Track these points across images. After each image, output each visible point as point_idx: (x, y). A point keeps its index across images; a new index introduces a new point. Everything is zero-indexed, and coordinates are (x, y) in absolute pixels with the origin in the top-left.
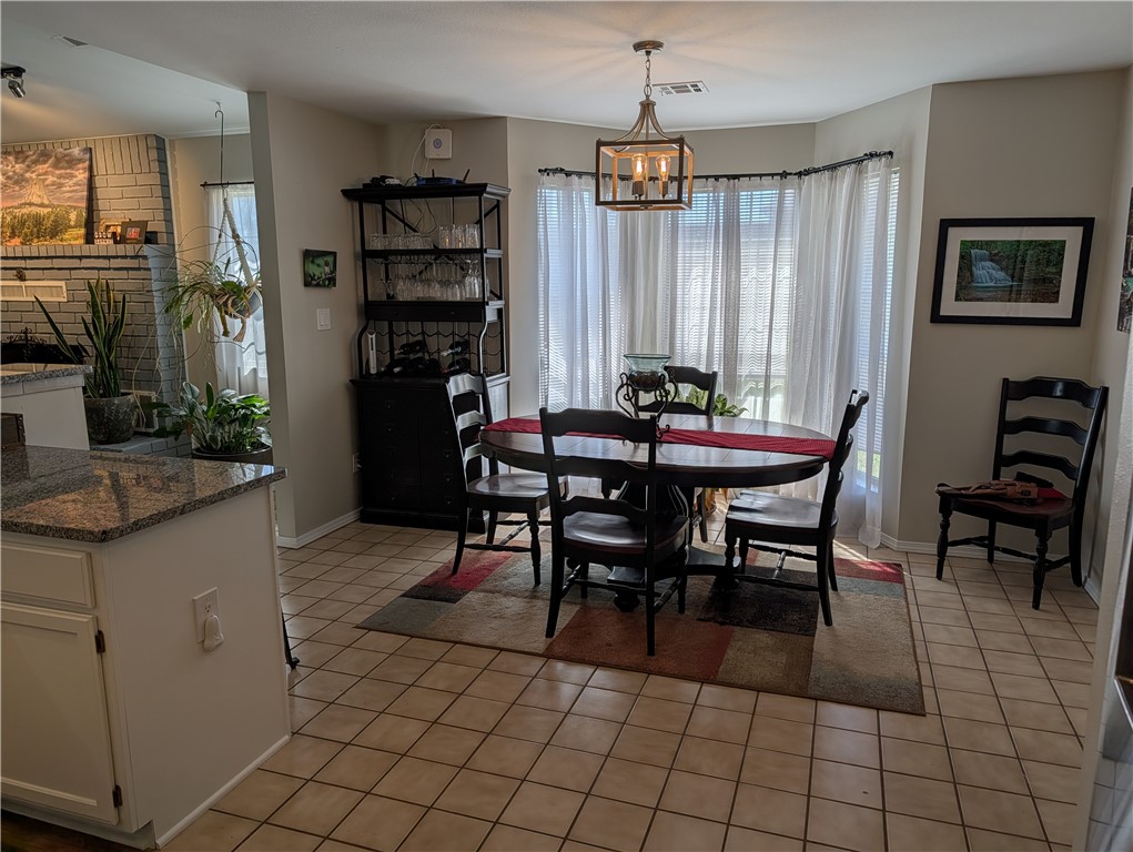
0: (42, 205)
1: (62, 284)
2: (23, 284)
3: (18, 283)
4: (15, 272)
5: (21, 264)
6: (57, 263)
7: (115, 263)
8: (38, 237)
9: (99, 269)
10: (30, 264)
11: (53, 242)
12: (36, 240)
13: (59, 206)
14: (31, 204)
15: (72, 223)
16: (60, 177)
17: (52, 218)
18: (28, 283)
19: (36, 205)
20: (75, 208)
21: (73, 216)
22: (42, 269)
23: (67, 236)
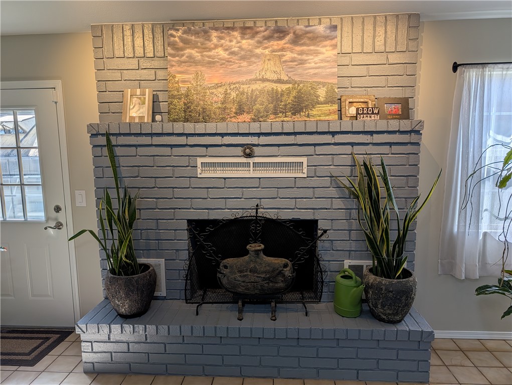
0: (280, 81)
1: (304, 160)
2: (251, 161)
3: (244, 160)
4: (240, 149)
5: (254, 140)
6: (301, 139)
7: (377, 138)
8: (275, 113)
9: (352, 144)
10: (263, 140)
11: (297, 118)
12: (272, 116)
13: (301, 82)
14: (264, 80)
15: (321, 99)
17: (294, 93)
18: (257, 160)
19: (273, 81)
20: (324, 84)
21: (322, 93)
22: (279, 145)
23: (314, 112)
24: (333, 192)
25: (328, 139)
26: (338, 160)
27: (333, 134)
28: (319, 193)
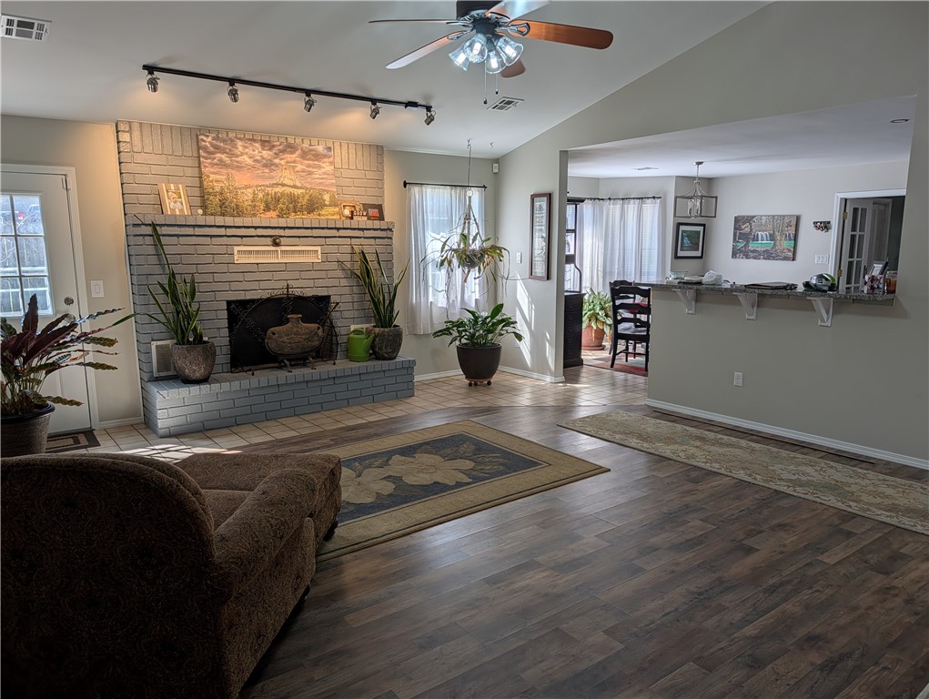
0: (295, 187)
1: (319, 248)
2: (278, 249)
3: (273, 248)
4: (269, 239)
5: (281, 232)
6: (316, 233)
7: (367, 234)
8: (295, 212)
9: (351, 237)
10: (288, 232)
11: (311, 216)
12: (293, 214)
13: (311, 189)
14: (283, 185)
15: (327, 203)
16: (309, 166)
17: (307, 197)
18: (284, 248)
19: (289, 186)
20: (328, 192)
21: (327, 197)
22: (299, 237)
23: (323, 212)
24: (340, 273)
25: (334, 233)
26: (342, 249)
27: (338, 229)
28: (331, 274)
